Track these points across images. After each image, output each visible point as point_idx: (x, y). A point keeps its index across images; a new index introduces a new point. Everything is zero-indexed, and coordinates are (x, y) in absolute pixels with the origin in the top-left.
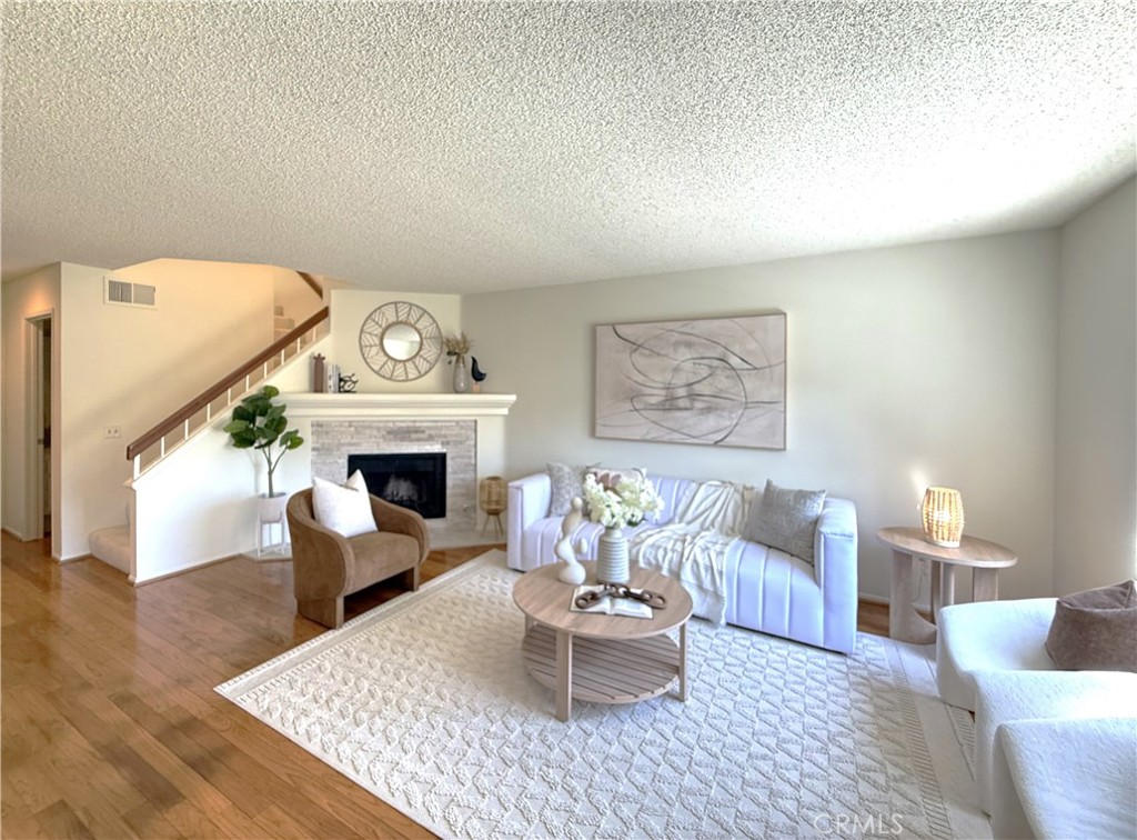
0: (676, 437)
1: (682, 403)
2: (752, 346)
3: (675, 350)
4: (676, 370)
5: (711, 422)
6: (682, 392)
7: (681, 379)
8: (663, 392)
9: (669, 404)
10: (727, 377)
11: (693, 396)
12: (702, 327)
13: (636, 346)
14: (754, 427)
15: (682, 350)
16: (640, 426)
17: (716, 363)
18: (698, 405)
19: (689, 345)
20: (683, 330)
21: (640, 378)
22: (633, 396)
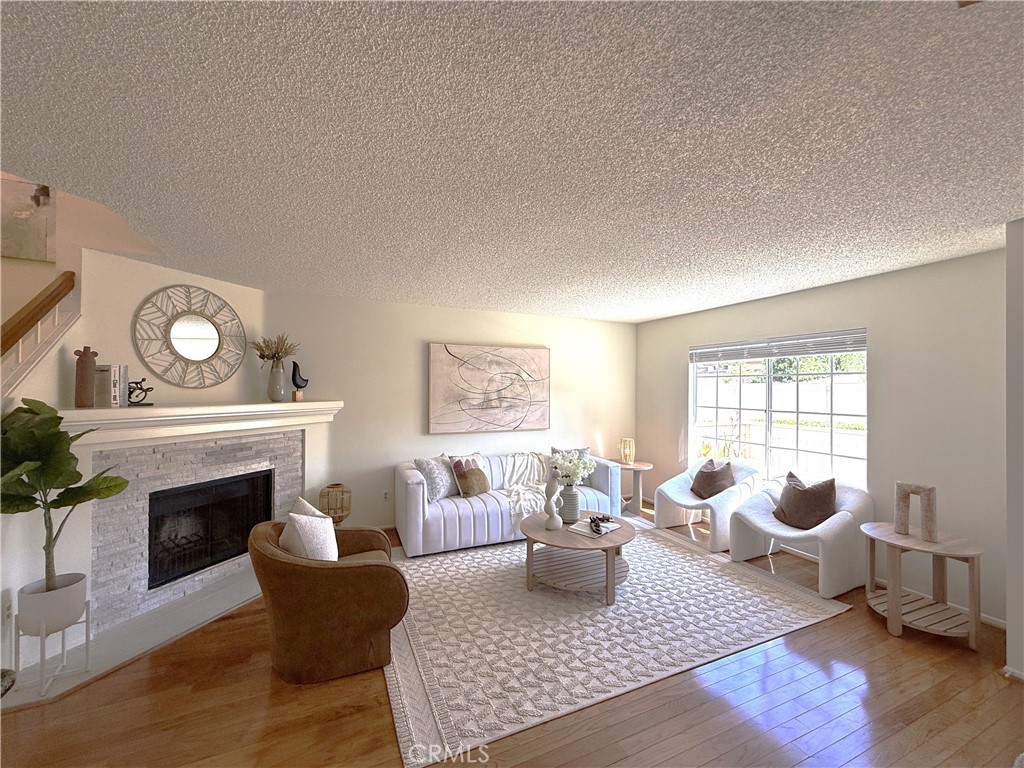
0: (490, 427)
1: (494, 404)
2: (534, 367)
3: (490, 367)
4: (491, 380)
5: (511, 415)
6: (494, 396)
7: (494, 387)
8: (482, 396)
9: (486, 405)
10: (521, 386)
11: (501, 399)
12: (506, 352)
13: (462, 362)
14: (534, 417)
15: (494, 366)
16: (466, 421)
17: (514, 376)
18: (505, 404)
19: (498, 364)
20: (494, 353)
21: (465, 386)
22: (461, 399)
